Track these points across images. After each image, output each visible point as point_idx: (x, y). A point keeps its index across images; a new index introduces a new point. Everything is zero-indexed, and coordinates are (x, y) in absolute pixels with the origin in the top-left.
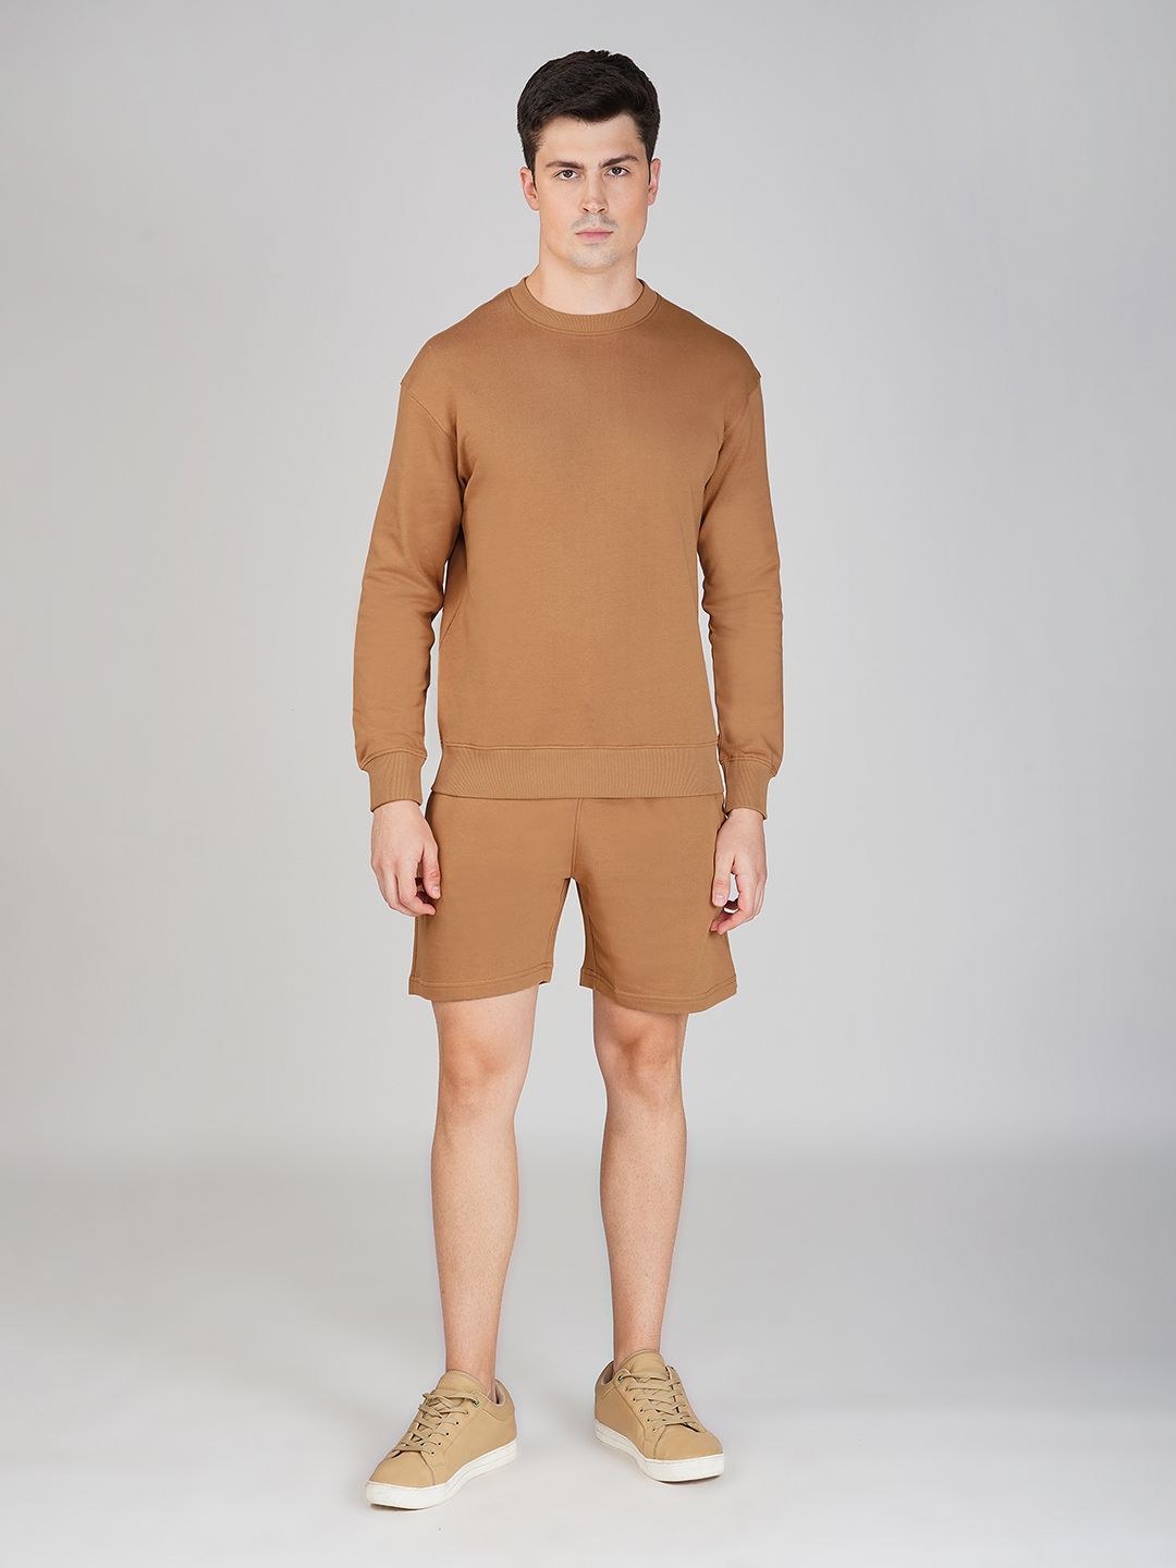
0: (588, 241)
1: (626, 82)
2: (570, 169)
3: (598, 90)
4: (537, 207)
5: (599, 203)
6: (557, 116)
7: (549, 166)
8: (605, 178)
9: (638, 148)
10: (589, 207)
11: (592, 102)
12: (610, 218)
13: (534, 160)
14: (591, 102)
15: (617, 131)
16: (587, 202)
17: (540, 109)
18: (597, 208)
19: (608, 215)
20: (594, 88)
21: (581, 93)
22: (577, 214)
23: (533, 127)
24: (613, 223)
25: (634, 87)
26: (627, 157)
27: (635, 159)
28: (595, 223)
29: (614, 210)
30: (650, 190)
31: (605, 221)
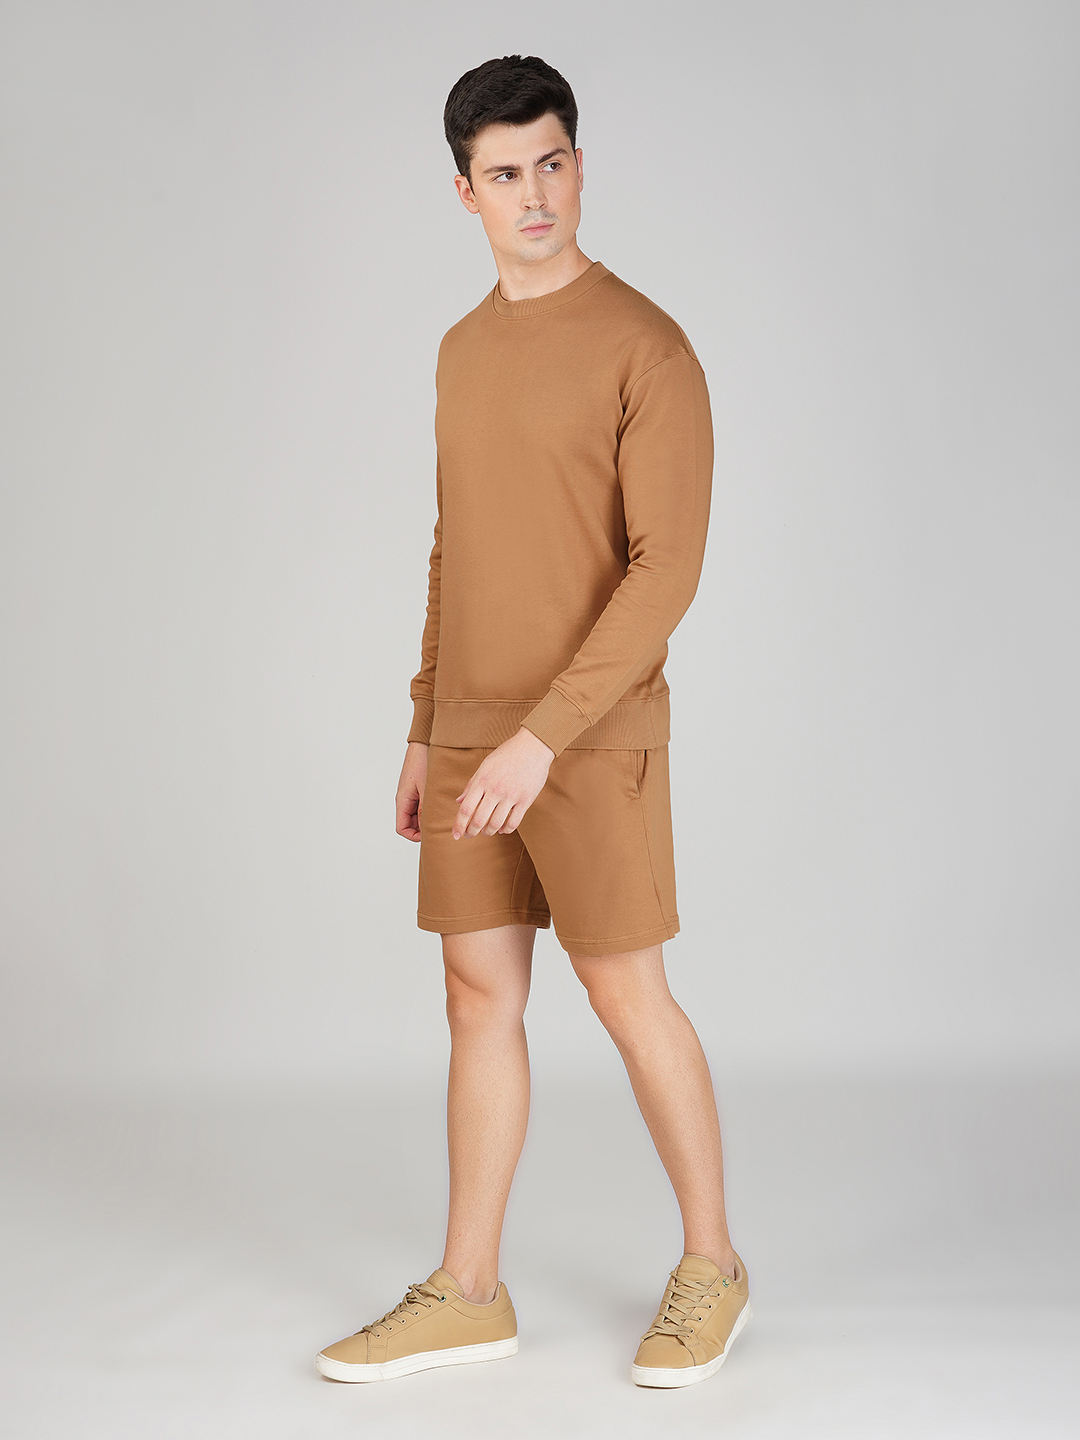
0: (532, 235)
1: (545, 82)
2: (511, 172)
3: (523, 95)
4: (476, 209)
5: (539, 199)
6: (489, 124)
7: (487, 172)
8: (540, 175)
9: (565, 141)
10: (530, 204)
11: (519, 106)
12: (550, 212)
13: (468, 168)
14: (516, 104)
15: (544, 129)
16: (528, 200)
17: (471, 120)
18: (538, 203)
19: (548, 209)
20: (519, 93)
21: (507, 99)
22: (520, 213)
23: (466, 137)
24: (553, 215)
25: (553, 86)
26: (558, 151)
27: (563, 151)
28: (537, 218)
29: (553, 204)
30: (578, 178)
31: (546, 215)
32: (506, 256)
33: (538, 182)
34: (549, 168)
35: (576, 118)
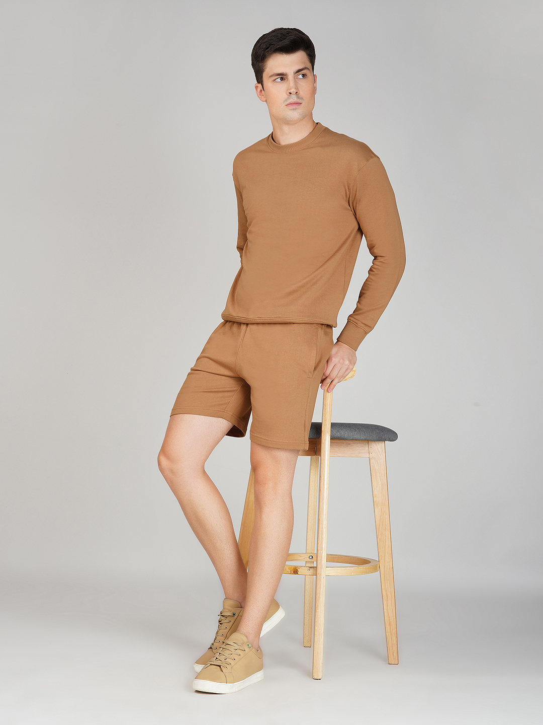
0: (291, 108)
2: (283, 77)
4: (265, 99)
5: (295, 89)
7: (270, 77)
8: (296, 79)
9: (309, 65)
10: (291, 91)
11: (287, 43)
12: (300, 97)
13: (262, 77)
16: (290, 89)
17: (264, 50)
18: (295, 91)
19: (300, 95)
22: (285, 96)
24: (302, 99)
26: (305, 68)
27: (308, 70)
28: (294, 99)
29: (301, 93)
31: (298, 97)
32: (277, 120)
33: (296, 83)
34: (301, 76)
35: (315, 56)
